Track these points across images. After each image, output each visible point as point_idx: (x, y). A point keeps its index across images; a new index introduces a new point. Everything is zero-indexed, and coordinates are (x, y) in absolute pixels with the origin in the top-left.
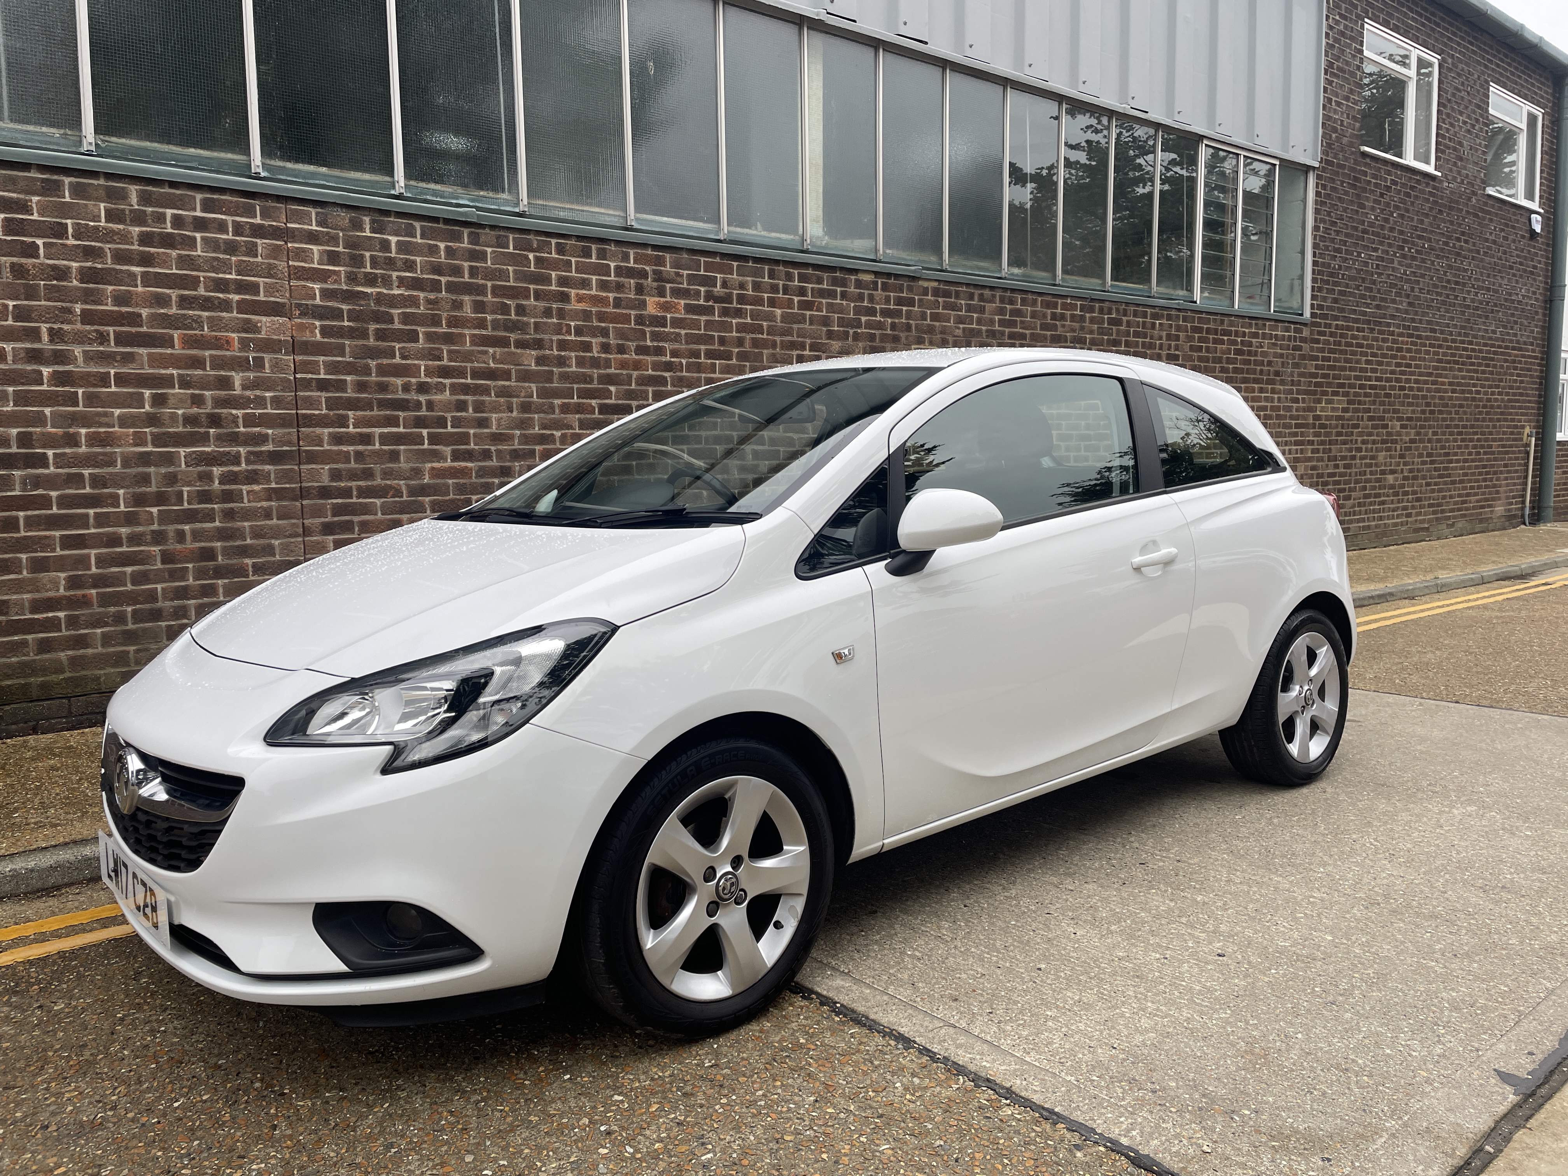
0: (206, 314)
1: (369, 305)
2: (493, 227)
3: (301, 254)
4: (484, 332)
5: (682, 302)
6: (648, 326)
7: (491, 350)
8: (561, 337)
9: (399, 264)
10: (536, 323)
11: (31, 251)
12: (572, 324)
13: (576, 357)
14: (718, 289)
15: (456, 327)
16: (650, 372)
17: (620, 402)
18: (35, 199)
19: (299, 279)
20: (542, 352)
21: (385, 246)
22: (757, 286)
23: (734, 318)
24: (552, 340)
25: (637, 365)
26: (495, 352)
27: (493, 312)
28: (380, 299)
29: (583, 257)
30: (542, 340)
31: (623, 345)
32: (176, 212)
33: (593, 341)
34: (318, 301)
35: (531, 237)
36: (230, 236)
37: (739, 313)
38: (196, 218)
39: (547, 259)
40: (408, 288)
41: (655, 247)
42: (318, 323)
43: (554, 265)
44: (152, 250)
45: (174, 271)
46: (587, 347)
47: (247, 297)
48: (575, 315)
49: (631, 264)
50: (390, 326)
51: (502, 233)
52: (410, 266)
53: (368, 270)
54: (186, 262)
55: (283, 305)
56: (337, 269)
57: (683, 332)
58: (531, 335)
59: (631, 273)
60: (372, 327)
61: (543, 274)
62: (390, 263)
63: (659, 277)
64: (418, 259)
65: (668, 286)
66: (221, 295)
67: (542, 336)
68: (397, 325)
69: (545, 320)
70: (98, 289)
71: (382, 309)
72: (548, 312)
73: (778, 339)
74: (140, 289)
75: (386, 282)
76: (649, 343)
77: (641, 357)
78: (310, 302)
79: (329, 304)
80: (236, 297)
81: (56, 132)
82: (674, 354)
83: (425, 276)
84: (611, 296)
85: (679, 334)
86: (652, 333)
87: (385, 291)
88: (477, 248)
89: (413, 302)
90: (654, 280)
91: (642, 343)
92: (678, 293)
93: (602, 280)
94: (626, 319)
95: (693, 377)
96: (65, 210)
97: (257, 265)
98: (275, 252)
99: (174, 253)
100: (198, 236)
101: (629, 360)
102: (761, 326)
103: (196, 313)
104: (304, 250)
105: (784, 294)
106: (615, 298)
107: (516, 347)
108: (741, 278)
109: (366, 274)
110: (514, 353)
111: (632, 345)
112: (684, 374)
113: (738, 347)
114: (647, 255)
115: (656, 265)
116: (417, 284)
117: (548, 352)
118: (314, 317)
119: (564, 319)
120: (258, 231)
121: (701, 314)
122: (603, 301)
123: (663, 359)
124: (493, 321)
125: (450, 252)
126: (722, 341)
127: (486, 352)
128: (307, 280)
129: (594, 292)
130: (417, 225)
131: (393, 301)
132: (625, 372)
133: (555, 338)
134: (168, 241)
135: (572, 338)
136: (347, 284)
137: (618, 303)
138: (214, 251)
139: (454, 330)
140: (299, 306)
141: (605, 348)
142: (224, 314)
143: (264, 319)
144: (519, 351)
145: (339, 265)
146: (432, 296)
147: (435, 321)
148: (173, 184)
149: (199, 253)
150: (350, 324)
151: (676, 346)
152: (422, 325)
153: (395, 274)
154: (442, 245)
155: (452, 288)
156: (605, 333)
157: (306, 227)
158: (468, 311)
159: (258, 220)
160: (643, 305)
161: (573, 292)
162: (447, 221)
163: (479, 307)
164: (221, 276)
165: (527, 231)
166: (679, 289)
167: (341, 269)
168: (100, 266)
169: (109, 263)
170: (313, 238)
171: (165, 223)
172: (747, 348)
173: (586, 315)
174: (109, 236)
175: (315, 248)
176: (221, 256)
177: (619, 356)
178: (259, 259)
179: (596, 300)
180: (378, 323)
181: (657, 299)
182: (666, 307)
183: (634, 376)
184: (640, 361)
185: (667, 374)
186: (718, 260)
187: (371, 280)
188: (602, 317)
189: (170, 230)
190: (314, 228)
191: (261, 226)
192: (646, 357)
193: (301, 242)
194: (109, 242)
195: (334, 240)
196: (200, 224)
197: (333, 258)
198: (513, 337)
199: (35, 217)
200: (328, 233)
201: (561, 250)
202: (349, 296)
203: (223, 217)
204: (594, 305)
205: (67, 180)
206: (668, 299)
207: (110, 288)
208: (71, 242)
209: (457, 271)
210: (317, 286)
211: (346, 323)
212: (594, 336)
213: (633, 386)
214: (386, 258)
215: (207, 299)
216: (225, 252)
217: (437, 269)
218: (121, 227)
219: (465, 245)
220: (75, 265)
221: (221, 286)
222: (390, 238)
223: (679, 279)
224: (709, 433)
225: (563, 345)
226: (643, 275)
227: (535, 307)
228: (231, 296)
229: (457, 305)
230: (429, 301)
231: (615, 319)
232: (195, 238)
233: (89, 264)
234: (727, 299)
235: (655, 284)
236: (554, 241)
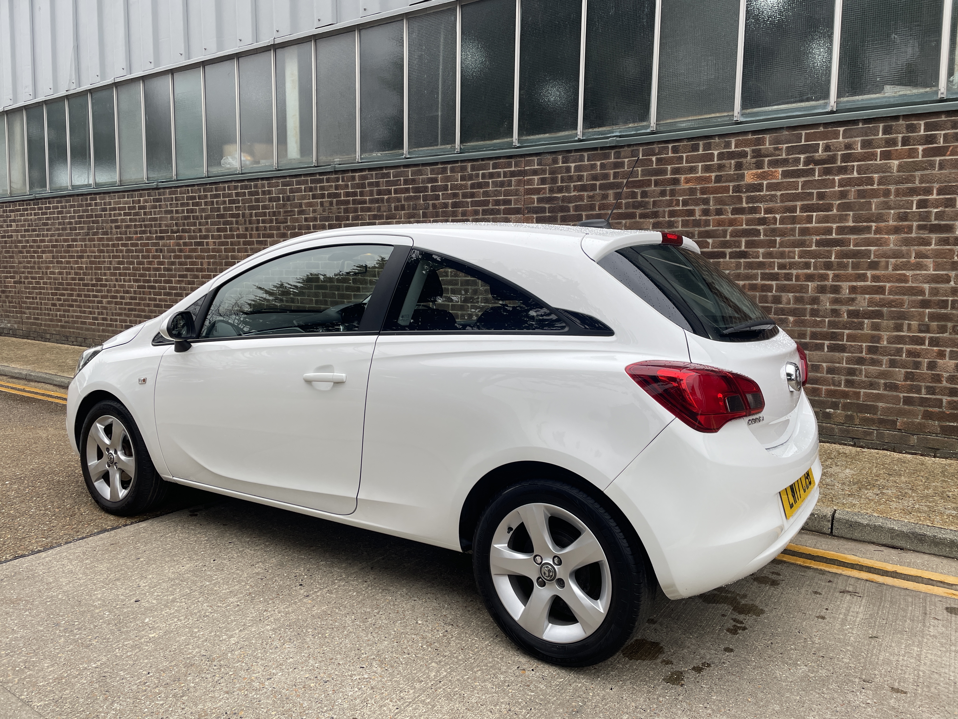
0: (492, 216)
1: (558, 203)
2: (629, 146)
3: (530, 182)
4: (620, 211)
5: (780, 170)
6: (745, 192)
7: (624, 222)
8: (671, 209)
9: (575, 178)
10: (654, 201)
11: (437, 198)
12: (681, 198)
13: (682, 220)
14: (820, 153)
15: (603, 209)
16: (744, 226)
17: (716, 250)
18: (440, 176)
19: (528, 194)
20: (658, 220)
21: (568, 169)
22: (866, 144)
23: (836, 175)
24: (664, 211)
25: (732, 223)
26: (626, 223)
27: (627, 198)
28: (564, 199)
29: (693, 151)
30: (657, 212)
31: (721, 209)
32: (483, 171)
33: (697, 208)
34: (536, 205)
35: (655, 146)
36: (502, 179)
37: (843, 170)
38: (489, 173)
39: (664, 158)
40: (578, 191)
41: (754, 132)
42: (535, 216)
43: (670, 161)
44: (475, 190)
45: (482, 199)
46: (691, 213)
47: (507, 207)
48: (684, 192)
49: (733, 149)
50: (569, 213)
51: (635, 148)
52: (580, 178)
53: (560, 184)
54: (486, 194)
55: (520, 208)
56: (545, 186)
57: (779, 193)
58: (651, 209)
59: (731, 155)
60: (560, 215)
61: (661, 168)
62: (570, 179)
63: (758, 154)
64: (585, 174)
65: (766, 159)
66: (497, 207)
67: (658, 209)
68: (572, 212)
69: (661, 198)
70: (456, 210)
71: (565, 204)
72: (663, 193)
73: (892, 188)
74: (470, 208)
75: (568, 189)
76: (744, 205)
77: (737, 216)
78: (532, 205)
79: (540, 205)
80: (503, 207)
81: (449, 146)
82: (767, 211)
83: (588, 183)
84: (713, 175)
85: (775, 196)
86: (747, 197)
87: (567, 194)
88: (619, 160)
89: (581, 198)
90: (753, 157)
91: (738, 206)
92: (775, 164)
93: (706, 165)
94: (726, 189)
95: (786, 228)
96: (447, 179)
97: (511, 190)
98: (519, 183)
99: (481, 190)
100: (490, 181)
101: (725, 219)
102: (871, 178)
103: (488, 216)
104: (531, 180)
105: (903, 144)
106: (716, 176)
107: (640, 218)
108: (846, 140)
109: (558, 187)
110: (638, 222)
111: (729, 208)
112: (778, 226)
113: (840, 199)
114: (748, 140)
115: (755, 145)
116: (583, 188)
117: (661, 219)
118: (533, 213)
119: (674, 196)
120: (513, 174)
121: (799, 177)
122: (707, 180)
123: (758, 216)
124: (626, 203)
125: (603, 166)
126: (821, 196)
127: (621, 223)
128: (531, 194)
129: (699, 174)
130: (586, 154)
131: (570, 200)
132: (721, 228)
133: (667, 209)
134: (480, 185)
135: (680, 208)
136: (549, 194)
137: (718, 179)
138: (496, 187)
139: (602, 212)
140: (527, 208)
141: (706, 212)
142: (498, 216)
143: (513, 216)
144: (641, 220)
145: (545, 184)
146: (591, 193)
147: (592, 208)
148: (483, 159)
149: (491, 189)
150: (549, 214)
151: (771, 205)
152: (585, 211)
153: (572, 184)
154: (598, 163)
155: (602, 187)
156: (706, 202)
157: (532, 167)
158: (611, 200)
159: (513, 169)
160: (742, 176)
161: (683, 177)
162: (602, 148)
163: (618, 196)
164: (498, 198)
165: (652, 143)
166: (777, 160)
167: (547, 186)
168: (457, 200)
169: (461, 199)
170: (535, 172)
171: (479, 177)
172: (852, 198)
173: (692, 191)
174: (460, 187)
175: (536, 178)
176: (498, 189)
177: (717, 217)
178: (513, 188)
179: (700, 180)
180: (562, 212)
181: (754, 171)
182: (763, 176)
183: (729, 231)
184: (735, 219)
185: (761, 228)
186: (821, 129)
187: (560, 190)
188: (704, 191)
189: (481, 180)
190: (536, 167)
191: (514, 171)
192: (741, 216)
193: (530, 176)
194: (461, 190)
195: (544, 171)
196: (491, 175)
197: (543, 181)
198: (638, 212)
199: (439, 184)
200: (542, 168)
201: (675, 150)
202: (550, 200)
203: (499, 170)
204: (699, 184)
205: (449, 166)
206: (766, 169)
207: (461, 209)
208: (450, 192)
209: (606, 176)
210: (535, 197)
211: (547, 214)
212: (697, 205)
213: (728, 238)
214: (568, 176)
215: (492, 210)
216: (500, 187)
217: (595, 178)
218: (465, 182)
219: (612, 160)
220: (450, 201)
221: (497, 203)
222: (571, 165)
223: (777, 152)
224: (800, 271)
225: (672, 214)
226: (744, 155)
227: (654, 190)
228: (500, 207)
229: (605, 197)
230: (589, 197)
231: (715, 191)
232: (489, 182)
233: (454, 200)
234: (832, 159)
235: (754, 160)
236: (670, 146)
